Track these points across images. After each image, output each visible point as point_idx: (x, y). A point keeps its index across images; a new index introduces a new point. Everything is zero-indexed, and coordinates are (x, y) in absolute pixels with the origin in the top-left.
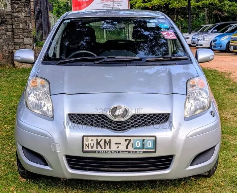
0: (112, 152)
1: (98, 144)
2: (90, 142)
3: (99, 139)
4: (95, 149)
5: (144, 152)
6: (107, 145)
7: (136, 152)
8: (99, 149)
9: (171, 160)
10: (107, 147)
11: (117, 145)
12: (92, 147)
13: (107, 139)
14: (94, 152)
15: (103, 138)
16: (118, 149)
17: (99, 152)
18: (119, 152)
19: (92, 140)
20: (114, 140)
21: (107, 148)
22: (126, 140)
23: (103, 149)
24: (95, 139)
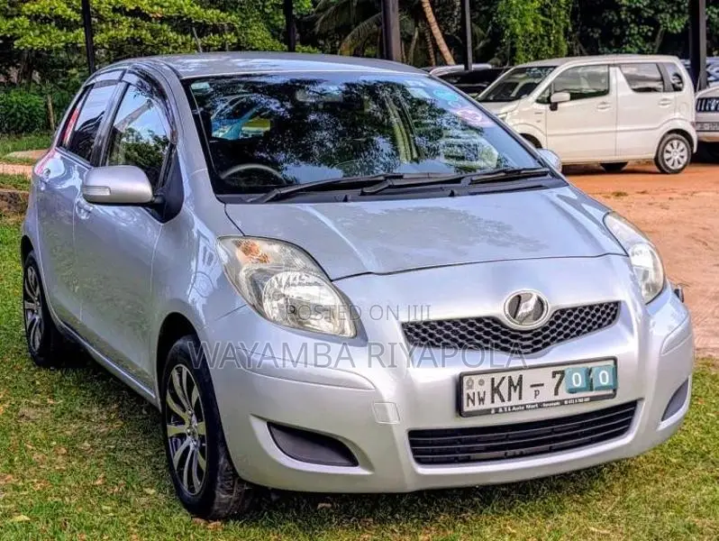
0: (525, 408)
1: (495, 390)
2: (477, 388)
3: (498, 377)
4: (487, 405)
5: (593, 399)
6: (515, 390)
7: (576, 402)
8: (498, 403)
9: (632, 413)
10: (515, 395)
11: (535, 388)
12: (482, 400)
13: (515, 376)
14: (488, 412)
15: (507, 375)
16: (539, 399)
17: (497, 411)
18: (540, 405)
19: (481, 382)
20: (529, 378)
21: (515, 401)
22: (554, 374)
23: (507, 404)
24: (487, 378)
